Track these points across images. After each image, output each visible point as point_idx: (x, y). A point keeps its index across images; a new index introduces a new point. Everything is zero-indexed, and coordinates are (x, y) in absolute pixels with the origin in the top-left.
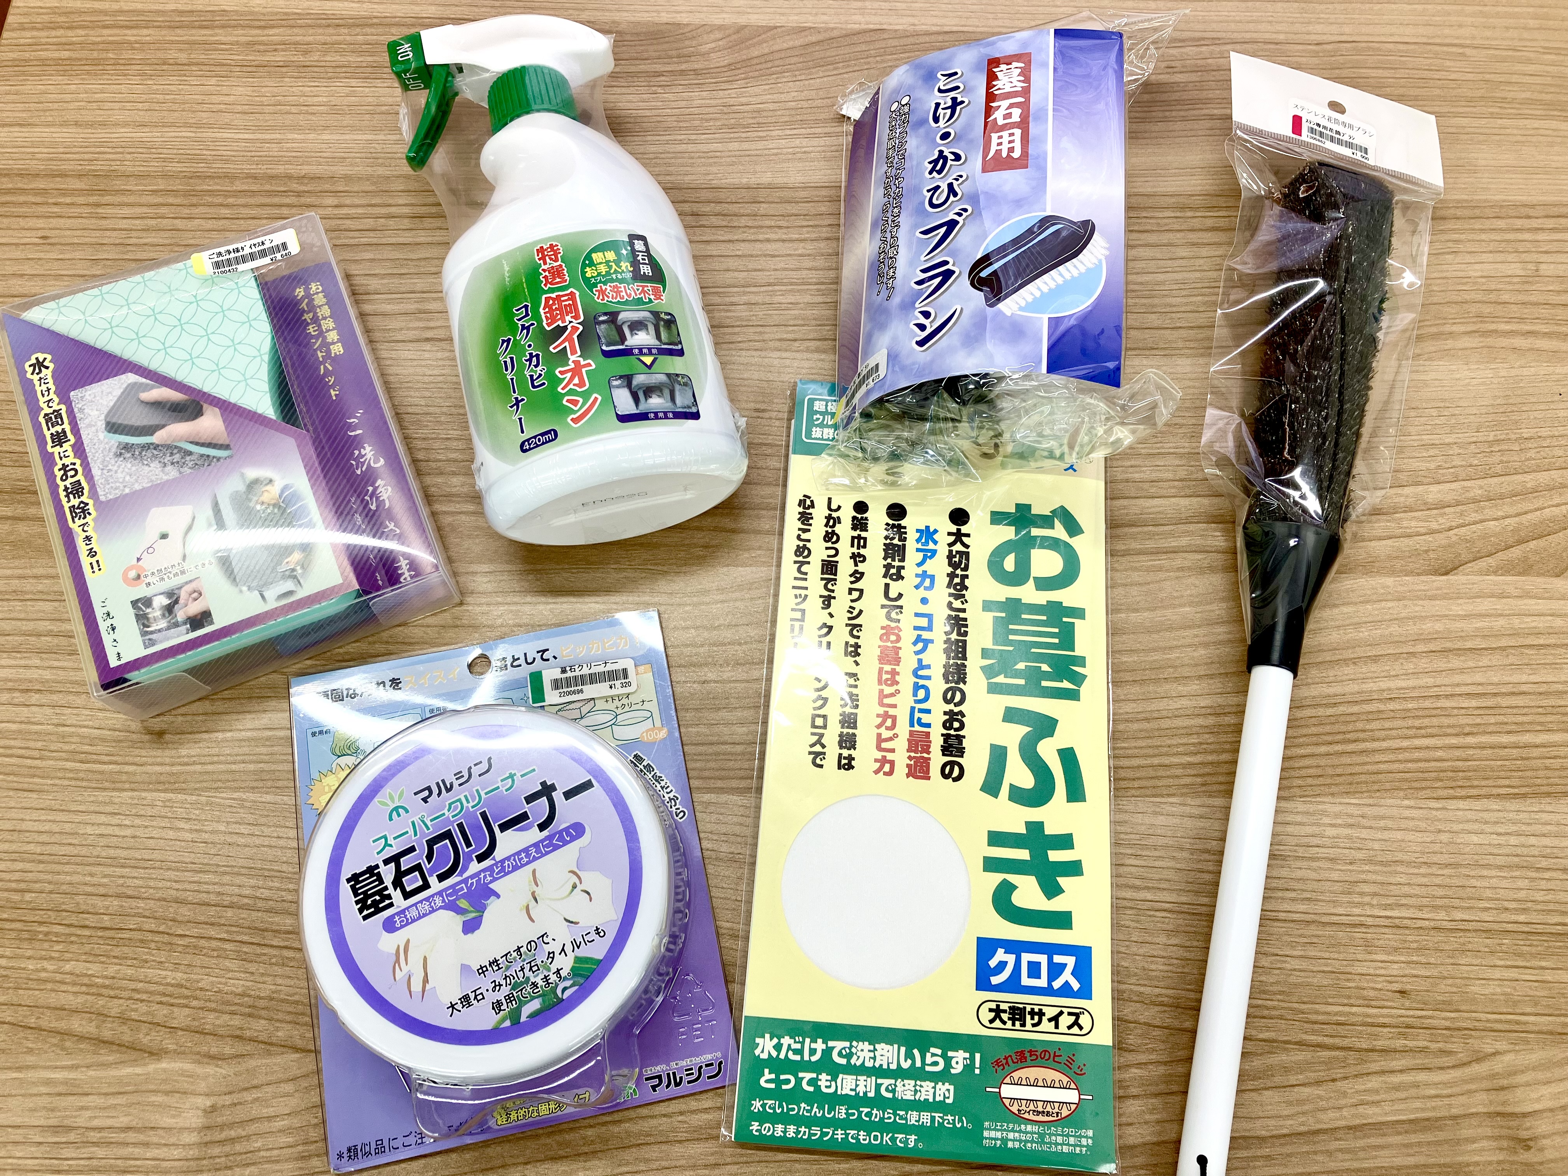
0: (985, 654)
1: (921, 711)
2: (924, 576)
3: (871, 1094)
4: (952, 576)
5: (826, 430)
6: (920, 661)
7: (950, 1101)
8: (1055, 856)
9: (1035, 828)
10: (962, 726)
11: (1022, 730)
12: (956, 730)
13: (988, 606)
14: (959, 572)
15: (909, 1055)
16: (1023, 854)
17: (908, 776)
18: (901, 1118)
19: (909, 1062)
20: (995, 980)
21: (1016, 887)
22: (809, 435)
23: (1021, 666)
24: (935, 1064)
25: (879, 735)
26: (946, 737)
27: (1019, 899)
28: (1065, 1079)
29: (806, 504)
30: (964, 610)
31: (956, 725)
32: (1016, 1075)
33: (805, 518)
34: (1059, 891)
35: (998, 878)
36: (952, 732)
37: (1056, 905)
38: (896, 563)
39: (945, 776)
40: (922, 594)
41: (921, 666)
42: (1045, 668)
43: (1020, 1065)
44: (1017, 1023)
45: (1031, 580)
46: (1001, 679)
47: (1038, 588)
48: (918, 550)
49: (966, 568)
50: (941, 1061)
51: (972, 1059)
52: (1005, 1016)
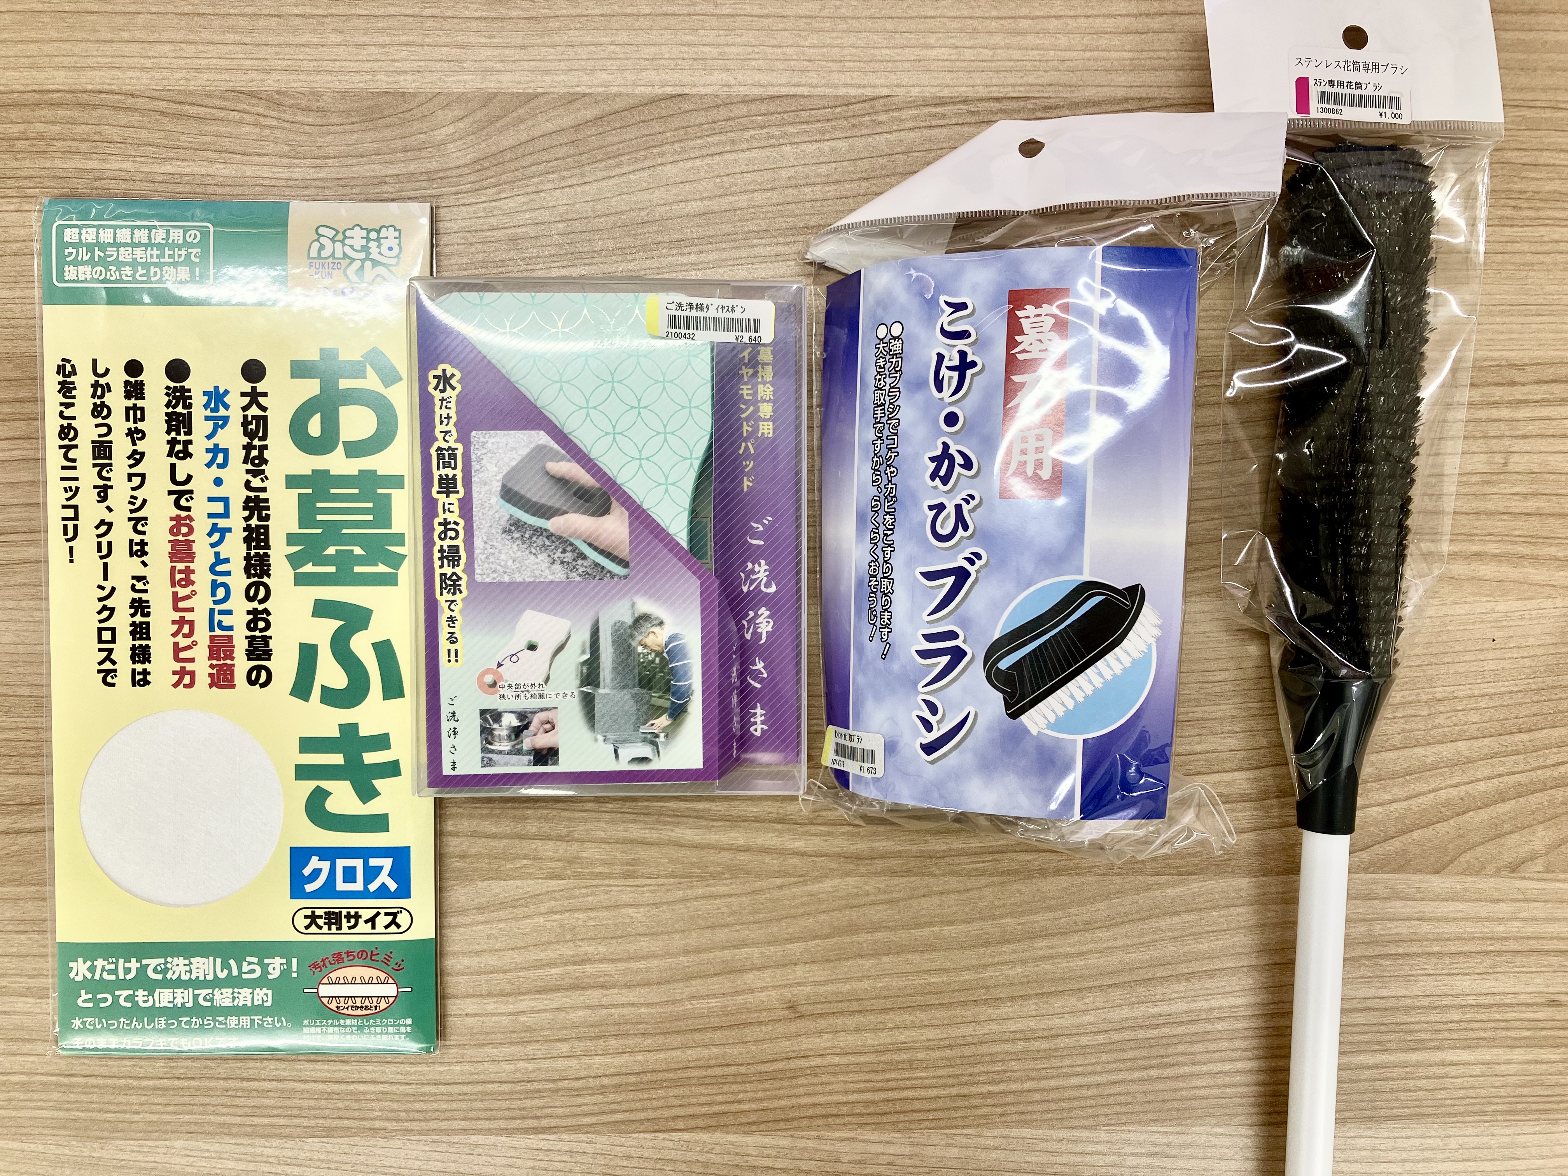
0: (291, 539)
1: (221, 612)
2: (215, 450)
3: (190, 1005)
4: (248, 448)
5: (81, 269)
6: (217, 554)
7: (269, 1004)
8: (370, 758)
9: (349, 730)
10: (268, 626)
11: (334, 625)
12: (261, 630)
13: (292, 481)
14: (256, 442)
15: (225, 966)
16: (337, 759)
17: (211, 686)
18: (220, 1023)
19: (226, 972)
20: (309, 888)
21: (329, 794)
22: (61, 278)
23: (331, 551)
24: (253, 971)
25: (176, 644)
26: (251, 639)
27: (332, 806)
28: (383, 976)
29: (66, 369)
30: (264, 490)
31: (261, 625)
32: (333, 976)
33: (66, 389)
34: (375, 793)
35: (311, 785)
36: (257, 633)
37: (373, 808)
38: (182, 437)
39: (252, 683)
40: (215, 472)
41: (219, 560)
42: (358, 551)
43: (337, 966)
44: (334, 927)
45: (340, 446)
46: (309, 568)
47: (348, 455)
48: (207, 418)
49: (264, 438)
50: (258, 969)
51: (289, 964)
52: (320, 922)
